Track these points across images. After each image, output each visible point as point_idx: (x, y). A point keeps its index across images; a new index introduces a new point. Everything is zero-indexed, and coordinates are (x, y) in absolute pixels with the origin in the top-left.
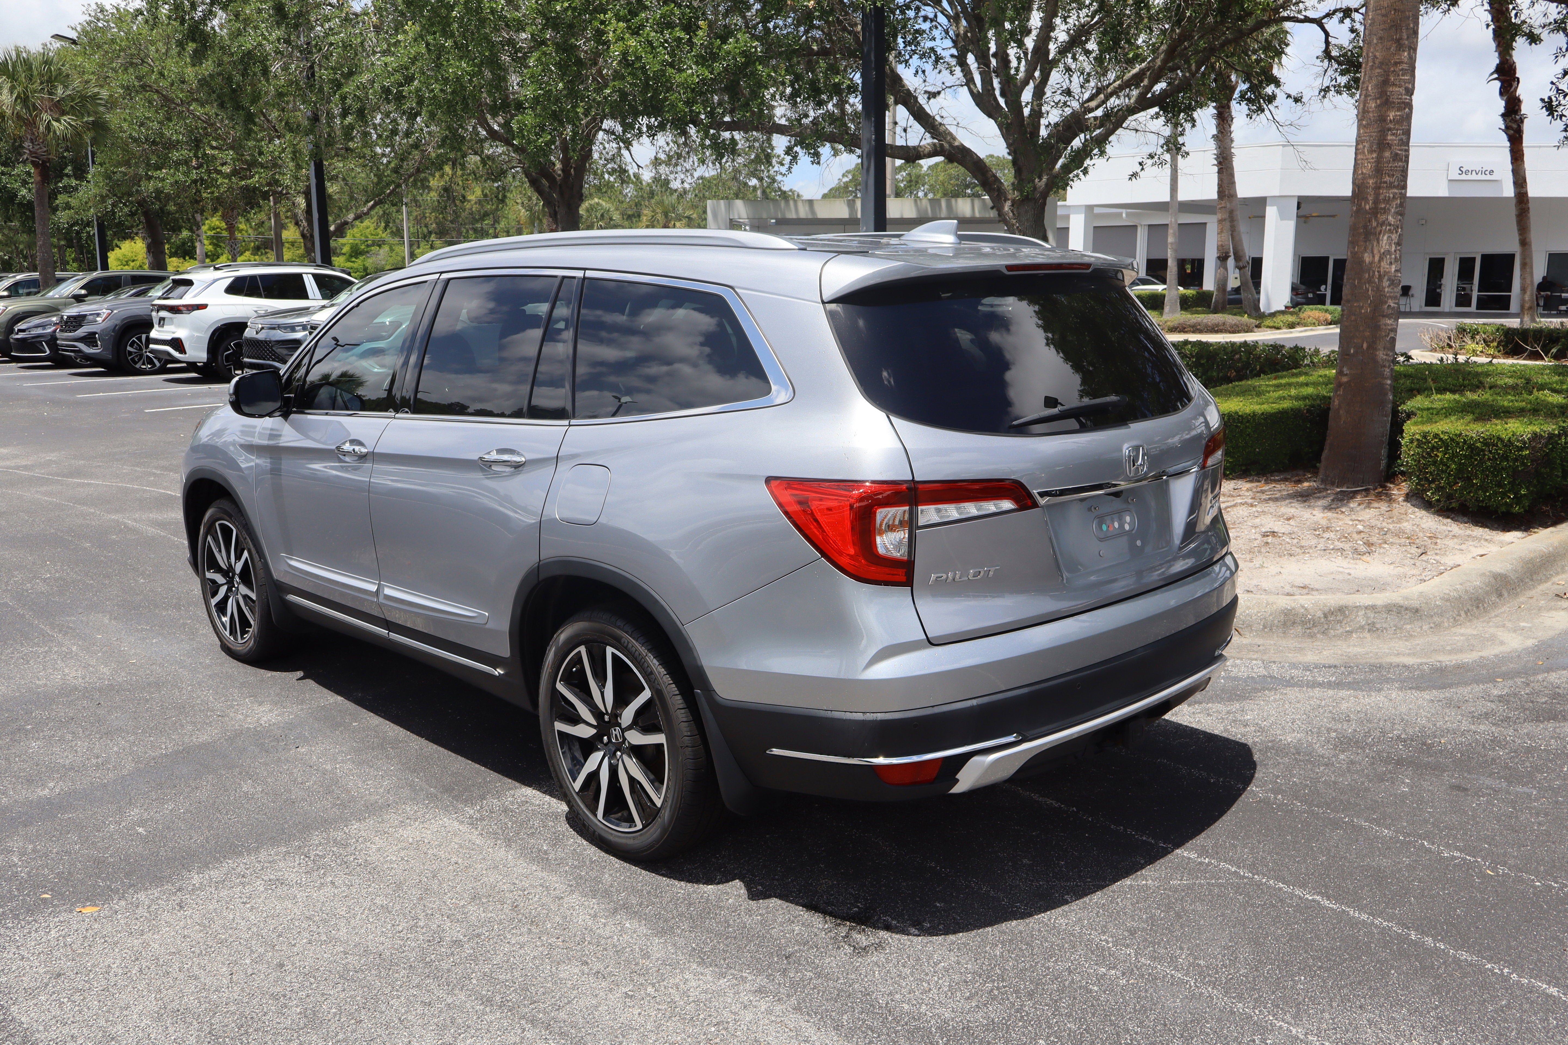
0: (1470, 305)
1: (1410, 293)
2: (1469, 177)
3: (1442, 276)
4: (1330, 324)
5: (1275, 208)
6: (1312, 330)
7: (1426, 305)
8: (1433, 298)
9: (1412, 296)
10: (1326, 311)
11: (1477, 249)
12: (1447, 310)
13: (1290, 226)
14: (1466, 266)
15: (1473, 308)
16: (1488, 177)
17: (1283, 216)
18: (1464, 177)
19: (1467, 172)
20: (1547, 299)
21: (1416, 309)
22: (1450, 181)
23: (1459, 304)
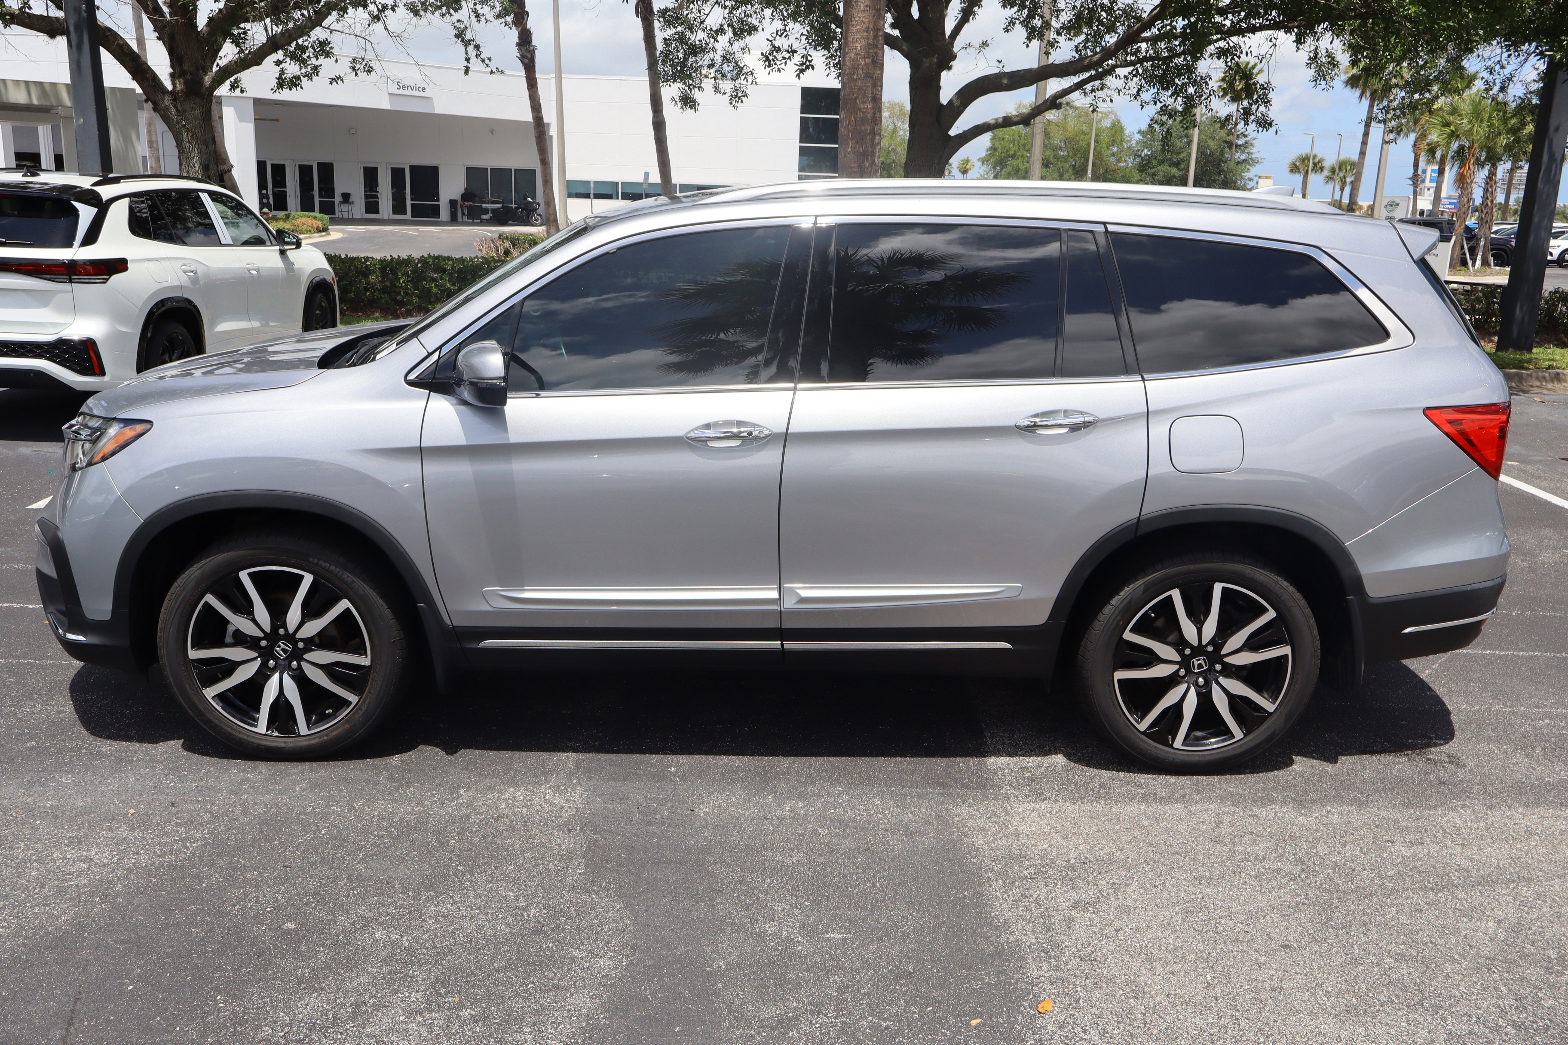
0: (405, 213)
1: (351, 200)
2: (406, 92)
3: (377, 185)
4: (320, 231)
5: (232, 109)
6: (310, 237)
7: (366, 212)
8: (372, 206)
9: (353, 203)
10: (315, 218)
11: (407, 160)
12: (386, 217)
13: (249, 128)
14: (397, 175)
15: (408, 216)
16: (421, 94)
17: (241, 118)
18: (401, 92)
19: (404, 87)
20: (470, 208)
21: (357, 216)
22: (390, 94)
23: (395, 211)
